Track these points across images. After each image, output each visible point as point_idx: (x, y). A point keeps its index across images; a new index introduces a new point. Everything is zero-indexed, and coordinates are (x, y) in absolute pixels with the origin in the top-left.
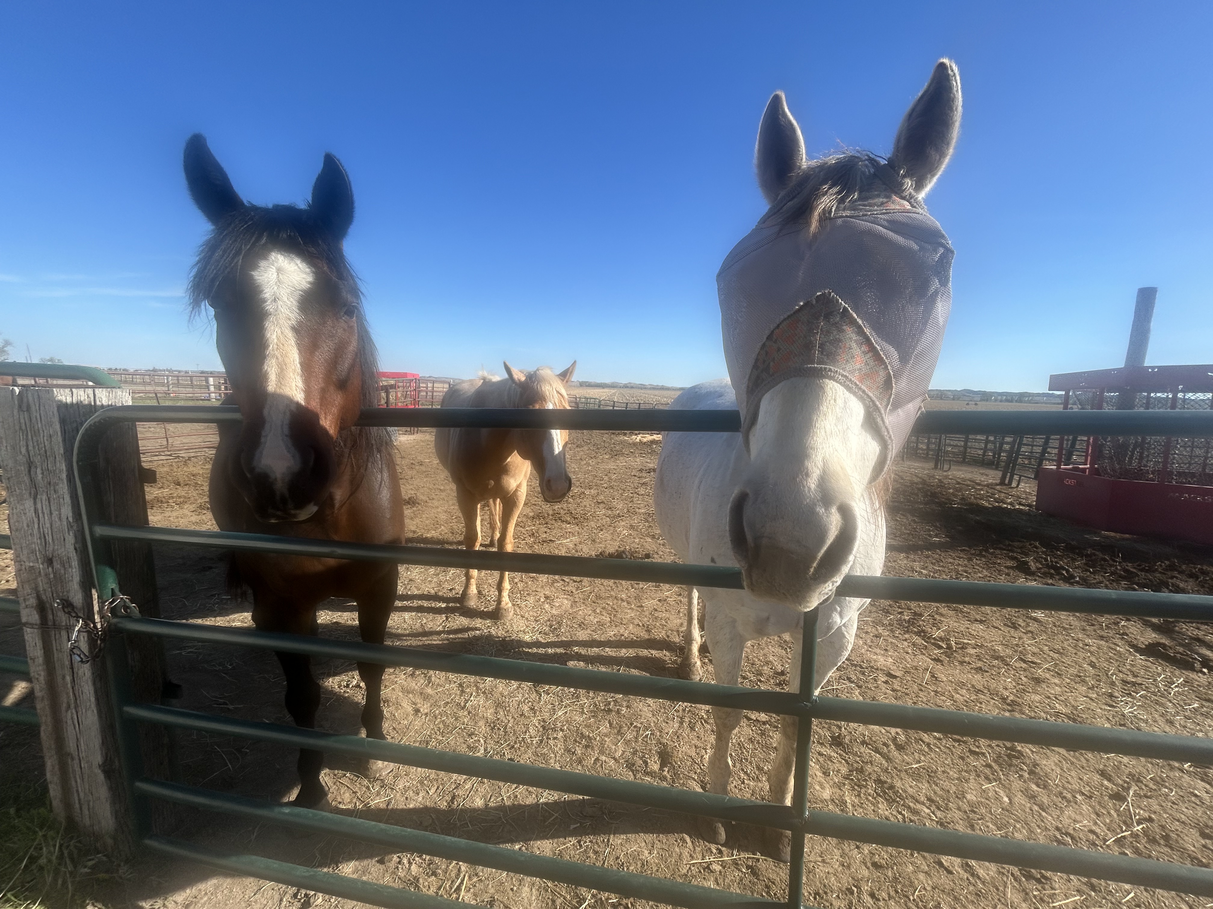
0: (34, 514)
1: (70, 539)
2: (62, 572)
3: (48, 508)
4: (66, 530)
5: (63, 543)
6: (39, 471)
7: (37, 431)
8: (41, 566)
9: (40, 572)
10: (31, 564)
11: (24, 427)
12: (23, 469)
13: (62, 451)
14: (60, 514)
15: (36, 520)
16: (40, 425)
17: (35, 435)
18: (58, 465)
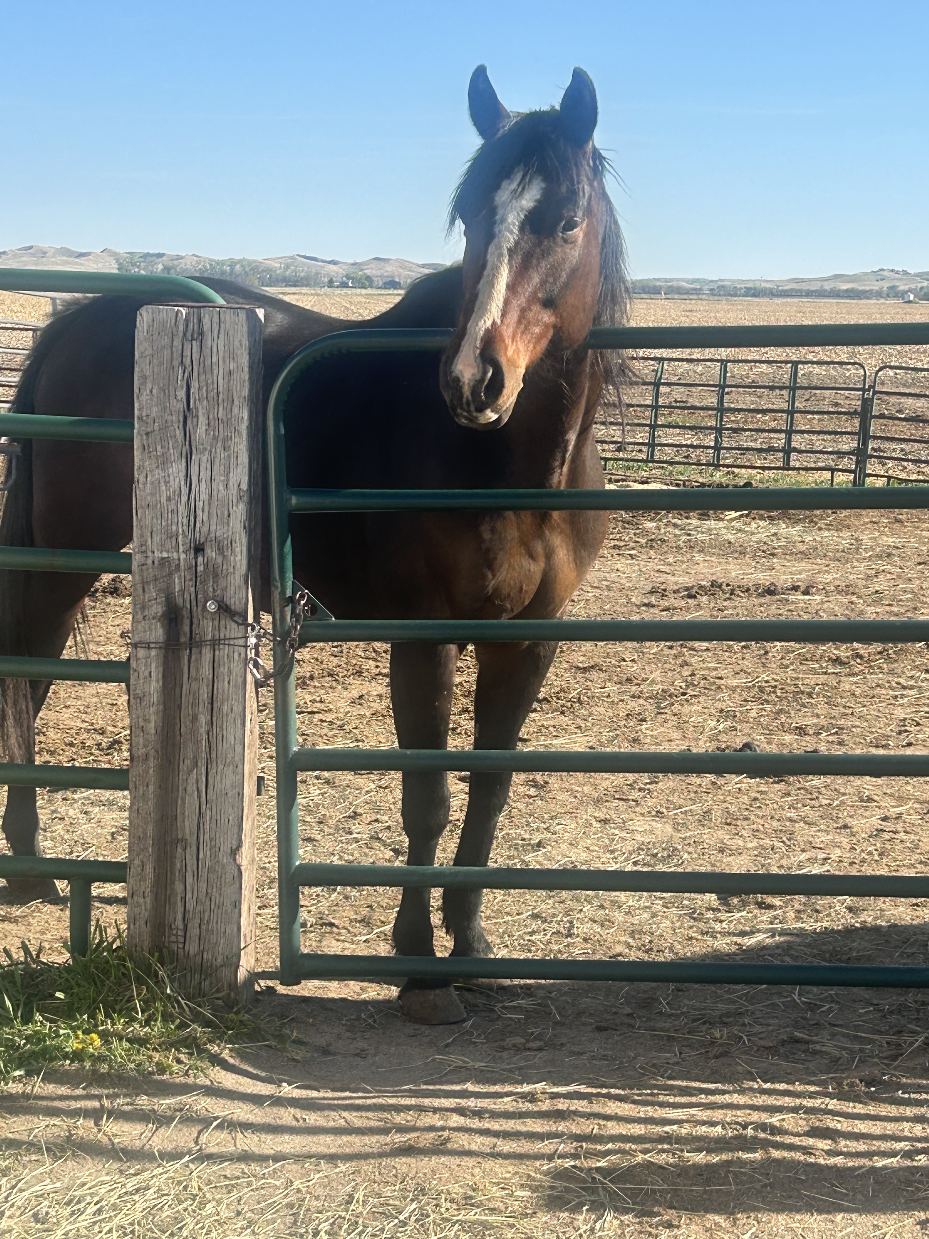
0: (183, 483)
1: (240, 512)
2: (220, 560)
3: (209, 473)
4: (235, 501)
5: (225, 521)
6: (202, 420)
7: (208, 368)
8: (183, 556)
9: (179, 565)
10: (165, 555)
11: (188, 361)
12: (175, 419)
13: (246, 392)
14: (228, 480)
15: (185, 491)
16: (214, 359)
17: (205, 372)
18: (235, 410)
